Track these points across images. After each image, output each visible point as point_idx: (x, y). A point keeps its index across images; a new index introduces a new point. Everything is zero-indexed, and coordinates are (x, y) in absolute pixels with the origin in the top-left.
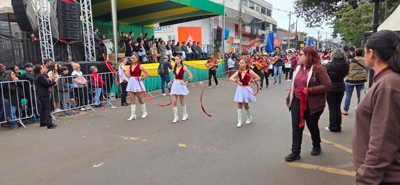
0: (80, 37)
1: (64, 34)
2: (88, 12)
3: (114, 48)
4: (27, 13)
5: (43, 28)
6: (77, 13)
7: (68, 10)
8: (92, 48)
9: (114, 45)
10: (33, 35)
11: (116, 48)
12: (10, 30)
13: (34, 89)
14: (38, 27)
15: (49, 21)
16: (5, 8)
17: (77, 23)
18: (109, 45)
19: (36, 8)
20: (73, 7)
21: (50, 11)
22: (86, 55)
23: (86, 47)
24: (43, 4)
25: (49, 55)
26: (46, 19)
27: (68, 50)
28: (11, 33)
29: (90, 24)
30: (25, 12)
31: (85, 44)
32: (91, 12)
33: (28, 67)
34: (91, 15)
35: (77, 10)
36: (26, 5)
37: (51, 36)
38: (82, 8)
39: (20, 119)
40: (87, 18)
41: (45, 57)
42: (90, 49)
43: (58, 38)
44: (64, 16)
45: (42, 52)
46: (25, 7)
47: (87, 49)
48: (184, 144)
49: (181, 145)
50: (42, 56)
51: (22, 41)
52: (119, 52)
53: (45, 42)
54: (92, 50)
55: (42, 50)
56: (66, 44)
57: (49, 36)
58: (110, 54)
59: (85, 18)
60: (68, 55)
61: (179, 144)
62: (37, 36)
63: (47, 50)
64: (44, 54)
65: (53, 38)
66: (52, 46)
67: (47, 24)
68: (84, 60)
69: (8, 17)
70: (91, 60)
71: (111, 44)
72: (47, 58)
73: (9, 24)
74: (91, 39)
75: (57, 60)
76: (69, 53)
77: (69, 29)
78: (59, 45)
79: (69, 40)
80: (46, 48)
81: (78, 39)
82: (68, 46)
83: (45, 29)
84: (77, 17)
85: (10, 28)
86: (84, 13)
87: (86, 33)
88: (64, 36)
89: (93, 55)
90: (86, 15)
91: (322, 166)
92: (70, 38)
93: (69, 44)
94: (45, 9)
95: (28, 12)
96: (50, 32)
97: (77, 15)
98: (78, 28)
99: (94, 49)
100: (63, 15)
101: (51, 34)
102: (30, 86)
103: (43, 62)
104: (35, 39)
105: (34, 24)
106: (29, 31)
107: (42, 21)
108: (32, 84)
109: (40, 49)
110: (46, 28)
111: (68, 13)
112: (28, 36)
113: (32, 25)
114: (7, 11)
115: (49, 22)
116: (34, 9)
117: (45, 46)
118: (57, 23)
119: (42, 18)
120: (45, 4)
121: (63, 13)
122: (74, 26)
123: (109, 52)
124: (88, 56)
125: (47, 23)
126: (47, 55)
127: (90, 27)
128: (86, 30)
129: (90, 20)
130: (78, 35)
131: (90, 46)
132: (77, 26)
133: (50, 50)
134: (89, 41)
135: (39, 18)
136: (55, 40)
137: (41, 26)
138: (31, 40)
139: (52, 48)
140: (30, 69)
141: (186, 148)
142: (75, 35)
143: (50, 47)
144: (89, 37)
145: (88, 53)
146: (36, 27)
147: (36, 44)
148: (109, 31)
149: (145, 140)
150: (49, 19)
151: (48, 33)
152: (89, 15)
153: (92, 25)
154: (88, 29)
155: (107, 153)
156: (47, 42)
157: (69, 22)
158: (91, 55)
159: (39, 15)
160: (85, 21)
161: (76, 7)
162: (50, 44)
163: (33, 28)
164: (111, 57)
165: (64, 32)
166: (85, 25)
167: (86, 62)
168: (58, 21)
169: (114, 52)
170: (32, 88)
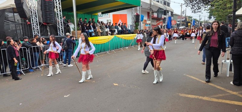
0: (55, 21)
2: (59, 6)
3: (75, 28)
5: (33, 16)
6: (52, 7)
7: (47, 5)
8: (62, 28)
9: (75, 26)
10: (27, 21)
12: (14, 18)
13: (29, 52)
15: (37, 12)
16: (11, 4)
17: (53, 13)
18: (72, 26)
19: (29, 4)
20: (50, 3)
21: (37, 6)
22: (58, 32)
23: (58, 27)
24: (33, 2)
25: (37, 32)
26: (35, 11)
27: (48, 29)
28: (15, 19)
29: (60, 13)
30: (22, 7)
31: (58, 25)
32: (61, 6)
33: (25, 39)
34: (61, 8)
35: (52, 5)
36: (23, 3)
37: (38, 21)
38: (55, 4)
39: (21, 70)
41: (35, 33)
42: (61, 28)
43: (42, 22)
44: (45, 9)
46: (22, 4)
47: (59, 29)
48: (117, 83)
49: (115, 84)
50: (33, 33)
51: (22, 24)
52: (78, 30)
53: (34, 25)
54: (62, 29)
55: (33, 29)
57: (37, 21)
58: (72, 31)
59: (57, 10)
60: (48, 32)
61: (114, 84)
62: (30, 21)
63: (36, 29)
64: (34, 32)
65: (39, 22)
66: (39, 27)
67: (35, 14)
68: (58, 35)
69: (13, 10)
70: (61, 35)
72: (36, 34)
73: (14, 14)
74: (61, 22)
75: (42, 35)
76: (48, 31)
77: (48, 17)
78: (43, 26)
79: (48, 23)
80: (35, 28)
81: (54, 22)
82: (48, 27)
84: (53, 9)
85: (14, 17)
86: (57, 7)
87: (58, 19)
88: (45, 21)
90: (58, 8)
91: (201, 96)
93: (49, 26)
94: (34, 5)
95: (24, 7)
96: (37, 19)
98: (53, 16)
100: (45, 8)
101: (38, 20)
102: (27, 51)
103: (34, 37)
104: (29, 23)
105: (28, 14)
106: (25, 18)
110: (35, 16)
111: (48, 7)
112: (25, 21)
113: (27, 15)
114: (12, 7)
115: (37, 13)
116: (28, 5)
117: (35, 27)
118: (41, 13)
119: (32, 11)
120: (34, 2)
122: (51, 15)
123: (72, 30)
124: (60, 33)
125: (36, 13)
126: (36, 32)
127: (60, 15)
128: (58, 17)
129: (60, 11)
130: (54, 20)
131: (61, 27)
132: (53, 15)
133: (38, 29)
134: (60, 24)
135: (31, 11)
136: (40, 23)
137: (32, 15)
138: (27, 24)
139: (39, 28)
140: (26, 40)
141: (118, 86)
142: (52, 20)
143: (37, 27)
144: (60, 21)
145: (60, 31)
146: (29, 16)
147: (29, 26)
148: (72, 18)
149: (94, 81)
151: (36, 19)
152: (60, 8)
153: (62, 14)
154: (59, 17)
155: (72, 89)
156: (36, 24)
157: (48, 13)
158: (61, 32)
159: (31, 8)
160: (57, 12)
161: (52, 3)
162: (38, 26)
163: (28, 16)
164: (73, 33)
165: (45, 19)
166: (58, 14)
167: (59, 36)
168: (42, 12)
169: (75, 30)
170: (28, 51)
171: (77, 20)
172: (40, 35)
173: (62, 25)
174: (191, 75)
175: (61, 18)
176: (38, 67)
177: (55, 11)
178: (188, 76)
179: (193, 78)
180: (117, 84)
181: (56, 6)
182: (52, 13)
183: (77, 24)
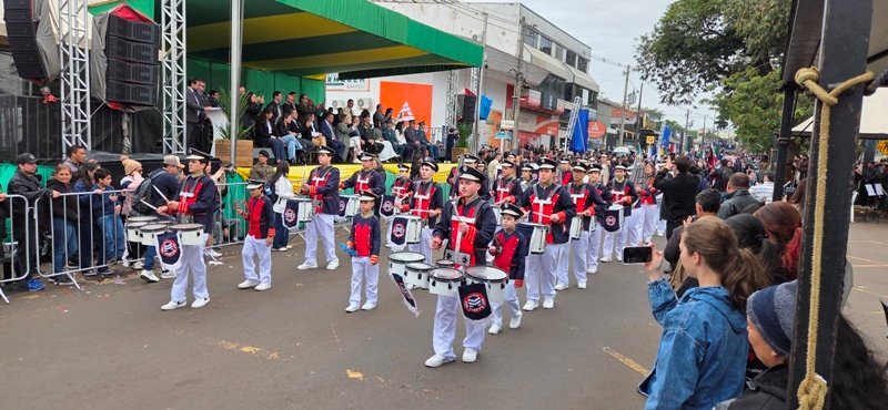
0: (154, 100)
1: (119, 92)
2: (178, 44)
3: (229, 128)
4: (38, 39)
5: (71, 74)
6: (152, 47)
7: (132, 38)
8: (179, 124)
9: (230, 120)
10: (46, 90)
11: (233, 128)
13: (36, 216)
14: (60, 71)
15: (87, 60)
17: (151, 68)
18: (218, 121)
19: (58, 29)
20: (144, 32)
21: (90, 37)
22: (164, 140)
23: (167, 123)
24: (77, 22)
25: (79, 135)
26: (81, 56)
27: (125, 126)
29: (179, 71)
30: (33, 38)
31: (164, 114)
32: (184, 46)
34: (184, 53)
35: (152, 40)
36: (37, 23)
37: (88, 95)
38: (164, 35)
40: (175, 57)
41: (69, 139)
42: (174, 126)
43: (103, 97)
44: (123, 52)
45: (64, 129)
46: (33, 26)
47: (169, 127)
48: (360, 371)
49: (352, 375)
50: (64, 137)
52: (240, 137)
53: (72, 105)
54: (179, 130)
55: (64, 124)
56: (122, 113)
57: (83, 94)
58: (219, 141)
59: (170, 58)
60: (123, 138)
61: (349, 372)
62: (55, 91)
63: (76, 123)
64: (70, 132)
65: (92, 99)
66: (88, 116)
67: (80, 67)
68: (161, 150)
71: (224, 118)
74: (179, 104)
75: (97, 148)
76: (126, 133)
77: (132, 80)
78: (105, 118)
79: (128, 105)
80: (73, 120)
81: (150, 103)
82: (126, 117)
83: (75, 77)
84: (151, 54)
86: (168, 46)
87: (170, 90)
88: (118, 96)
89: (181, 139)
90: (173, 50)
92: (131, 101)
93: (128, 114)
94: (81, 34)
95: (40, 39)
96: (87, 85)
97: (152, 50)
98: (151, 78)
99: (184, 126)
100: (120, 49)
101: (87, 90)
102: (27, 209)
103: (64, 151)
104: (52, 98)
105: (52, 64)
106: (39, 79)
107: (71, 58)
108: (31, 204)
109: (60, 121)
110: (78, 76)
111: (133, 44)
112: (37, 90)
113: (47, 68)
115: (87, 64)
116: (55, 31)
117: (72, 115)
118: (104, 66)
119: (70, 53)
120: (81, 22)
121: (120, 44)
122: (143, 74)
123: (217, 135)
124: (170, 142)
125: (82, 64)
126: (74, 135)
127: (179, 78)
128: (170, 84)
129: (180, 62)
130: (150, 95)
131: (175, 122)
132: (151, 75)
133: (83, 125)
134: (175, 109)
135: (64, 53)
136: (95, 102)
137: (68, 70)
138: (41, 101)
139: (88, 121)
140: (28, 168)
141: (362, 383)
142: (143, 95)
143: (83, 117)
144: (175, 100)
145: (170, 136)
146: (56, 72)
147: (51, 109)
149: (275, 355)
150: (86, 55)
151: (82, 87)
152: (179, 51)
153: (184, 74)
154: (175, 83)
155: (186, 383)
156: (78, 106)
157: (132, 65)
158: (175, 140)
159: (65, 46)
160: (169, 64)
161: (152, 34)
162: (85, 111)
163: (49, 74)
164: (222, 148)
165: (119, 87)
166: (169, 72)
168: (108, 61)
169: (230, 138)
170: (31, 212)
171: (239, 102)
172: (89, 146)
173: (180, 114)
174: (626, 354)
175: (180, 88)
176: (68, 272)
177: (160, 59)
178: (616, 355)
179: (633, 365)
180: (358, 375)
181: (167, 43)
182: (148, 67)
183: (238, 114)
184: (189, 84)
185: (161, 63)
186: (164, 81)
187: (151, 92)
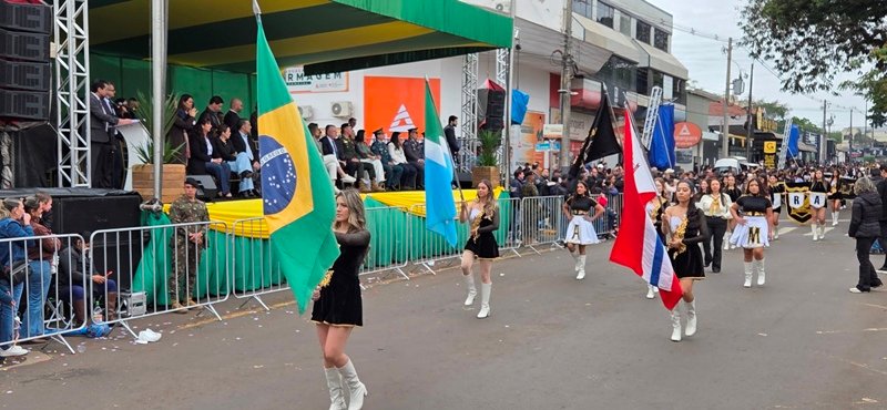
0: (45, 112)
2: (78, 33)
3: (151, 148)
6: (41, 37)
7: (14, 26)
8: (81, 144)
9: (152, 137)
11: (157, 148)
17: (40, 67)
18: (136, 140)
20: (31, 17)
22: (60, 168)
23: (64, 144)
27: (5, 151)
29: (79, 70)
31: (61, 135)
32: (85, 34)
34: (86, 44)
35: (41, 29)
38: (57, 21)
40: (73, 51)
42: (74, 149)
47: (66, 150)
52: (167, 160)
54: (81, 153)
58: (136, 167)
59: (66, 52)
60: (2, 166)
68: (55, 184)
70: (75, 184)
71: (144, 133)
74: (80, 116)
76: (6, 161)
77: (14, 85)
79: (9, 121)
81: (40, 116)
82: (6, 138)
84: (41, 47)
86: (63, 36)
87: (67, 98)
89: (83, 166)
90: (71, 41)
92: (13, 114)
93: (10, 133)
97: (42, 42)
98: (41, 82)
99: (88, 148)
111: (14, 35)
122: (29, 76)
123: (134, 159)
124: (68, 171)
127: (80, 79)
128: (67, 89)
129: (80, 56)
130: (40, 105)
131: (77, 144)
132: (40, 77)
134: (74, 123)
142: (29, 105)
144: (74, 111)
145: (68, 163)
148: (141, 95)
152: (79, 41)
153: (87, 74)
154: (74, 87)
157: (14, 64)
158: (75, 168)
160: (66, 60)
161: (41, 18)
164: (141, 176)
166: (65, 73)
167: (61, 191)
169: (152, 161)
171: (165, 111)
173: (81, 131)
175: (81, 94)
177: (52, 56)
181: (62, 32)
182: (36, 65)
183: (164, 127)
184: (94, 88)
185: (54, 60)
186: (59, 86)
187: (41, 100)
